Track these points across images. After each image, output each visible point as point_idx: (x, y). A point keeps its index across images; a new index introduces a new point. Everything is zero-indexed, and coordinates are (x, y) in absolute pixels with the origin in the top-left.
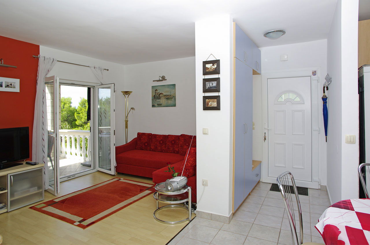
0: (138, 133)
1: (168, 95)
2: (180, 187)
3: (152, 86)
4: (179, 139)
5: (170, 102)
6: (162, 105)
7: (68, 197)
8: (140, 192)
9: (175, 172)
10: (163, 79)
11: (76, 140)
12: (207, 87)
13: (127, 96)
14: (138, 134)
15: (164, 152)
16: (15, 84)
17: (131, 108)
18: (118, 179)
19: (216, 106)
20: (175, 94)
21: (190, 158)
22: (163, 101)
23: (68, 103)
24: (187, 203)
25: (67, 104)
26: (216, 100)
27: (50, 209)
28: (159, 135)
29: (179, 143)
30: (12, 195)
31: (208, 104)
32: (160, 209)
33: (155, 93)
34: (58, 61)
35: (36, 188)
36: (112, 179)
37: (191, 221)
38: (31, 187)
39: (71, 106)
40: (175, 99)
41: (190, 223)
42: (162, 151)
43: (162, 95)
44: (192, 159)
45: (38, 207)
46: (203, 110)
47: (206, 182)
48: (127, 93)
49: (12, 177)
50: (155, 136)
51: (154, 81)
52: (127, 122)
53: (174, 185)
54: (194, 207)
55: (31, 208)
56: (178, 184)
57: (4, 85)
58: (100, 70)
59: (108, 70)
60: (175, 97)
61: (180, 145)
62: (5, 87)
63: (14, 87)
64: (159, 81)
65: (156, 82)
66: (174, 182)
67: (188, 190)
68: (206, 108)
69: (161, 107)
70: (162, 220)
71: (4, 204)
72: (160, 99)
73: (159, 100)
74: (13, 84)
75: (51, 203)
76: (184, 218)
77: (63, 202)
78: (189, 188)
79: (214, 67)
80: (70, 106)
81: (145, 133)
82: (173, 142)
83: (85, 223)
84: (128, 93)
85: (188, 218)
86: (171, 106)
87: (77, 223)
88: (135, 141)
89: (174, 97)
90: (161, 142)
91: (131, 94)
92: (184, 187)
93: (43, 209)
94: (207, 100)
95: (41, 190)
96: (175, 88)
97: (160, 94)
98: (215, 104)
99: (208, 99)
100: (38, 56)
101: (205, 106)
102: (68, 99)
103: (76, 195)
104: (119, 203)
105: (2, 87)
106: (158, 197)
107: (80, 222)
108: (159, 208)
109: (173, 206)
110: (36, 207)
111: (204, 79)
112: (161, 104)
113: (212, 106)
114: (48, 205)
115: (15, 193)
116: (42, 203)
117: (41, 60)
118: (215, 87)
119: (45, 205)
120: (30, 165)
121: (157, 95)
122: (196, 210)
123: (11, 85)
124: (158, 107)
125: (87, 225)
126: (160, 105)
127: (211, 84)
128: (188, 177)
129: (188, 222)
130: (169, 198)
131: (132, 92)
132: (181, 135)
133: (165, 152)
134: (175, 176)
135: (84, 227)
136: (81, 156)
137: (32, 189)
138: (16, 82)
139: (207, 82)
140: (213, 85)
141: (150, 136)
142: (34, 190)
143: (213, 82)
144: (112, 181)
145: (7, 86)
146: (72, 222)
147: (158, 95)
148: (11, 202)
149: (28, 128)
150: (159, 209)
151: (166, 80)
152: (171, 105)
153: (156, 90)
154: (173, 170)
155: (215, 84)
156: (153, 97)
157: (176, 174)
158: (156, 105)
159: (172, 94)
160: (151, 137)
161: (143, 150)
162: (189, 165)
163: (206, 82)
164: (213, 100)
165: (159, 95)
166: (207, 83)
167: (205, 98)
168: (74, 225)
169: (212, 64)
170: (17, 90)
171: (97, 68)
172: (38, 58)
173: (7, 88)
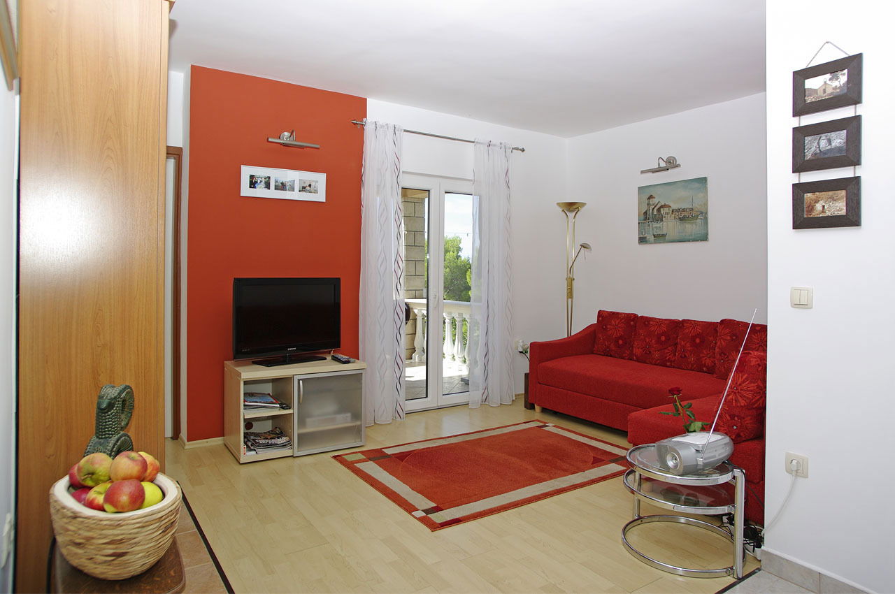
0: (600, 312)
1: (684, 210)
2: (705, 465)
3: (639, 188)
4: (716, 331)
5: (690, 228)
6: (667, 237)
7: (417, 448)
8: (593, 464)
9: (695, 420)
10: (671, 164)
11: (453, 323)
12: (809, 156)
13: (571, 215)
14: (600, 314)
15: (669, 367)
16: (317, 185)
17: (581, 246)
18: (541, 424)
19: (843, 212)
20: (706, 204)
21: (744, 382)
22: (669, 226)
23: (452, 249)
24: (731, 518)
25: (451, 253)
26: (844, 193)
27: (372, 468)
28: (655, 319)
29: (716, 343)
30: (302, 422)
31: (811, 208)
32: (644, 520)
33: (648, 204)
34: (405, 131)
35: (349, 415)
36: (525, 423)
37: (740, 580)
38: (340, 411)
39: (460, 256)
40: (706, 219)
41: (738, 586)
42: (663, 364)
43: (666, 210)
44: (753, 386)
45: (350, 458)
46: (795, 227)
47: (798, 462)
48: (571, 207)
49: (301, 382)
50: (646, 321)
51: (642, 172)
52: (571, 281)
53: (687, 455)
54: (754, 536)
55: (335, 457)
56: (699, 455)
57: (297, 188)
58: (503, 149)
59: (523, 150)
60: (706, 213)
61: (717, 350)
62: (300, 191)
63: (316, 192)
64: (659, 170)
65: (651, 174)
66: (687, 445)
67: (734, 478)
68: (803, 220)
69: (664, 243)
70: (647, 555)
71: (287, 438)
72: (662, 220)
73: (658, 225)
74: (313, 184)
75: (377, 456)
76: (719, 565)
77: (401, 457)
78: (737, 472)
79: (836, 84)
80: (458, 257)
81: (618, 313)
82: (698, 341)
83: (438, 517)
84: (575, 207)
85: (732, 568)
86: (695, 240)
87: (420, 514)
88: (590, 332)
89: (702, 213)
90: (663, 338)
91: (582, 210)
92: (722, 468)
93: (358, 465)
94: (808, 196)
95: (358, 423)
96: (706, 188)
97: (662, 207)
98: (838, 207)
99: (814, 192)
100: (362, 121)
101: (800, 214)
102: (453, 241)
103: (432, 447)
104: (530, 485)
105: (294, 191)
106: (640, 485)
107: (427, 511)
108: (640, 518)
109: (682, 520)
110: (345, 457)
111: (796, 131)
112: (664, 236)
113: (828, 214)
114: (370, 459)
115: (308, 420)
116: (359, 452)
117: (369, 129)
118: (839, 149)
119: (363, 457)
120: (337, 363)
121: (653, 209)
122: (762, 547)
123: (310, 186)
124: (655, 243)
125: (440, 524)
126: (660, 238)
127: (823, 143)
128: (736, 440)
129: (731, 580)
130: (671, 492)
131: (585, 204)
132: (722, 321)
133: (674, 367)
134: (695, 431)
135: (435, 527)
136: (465, 362)
137: (340, 417)
138: (320, 179)
139: (810, 138)
140: (830, 144)
141: (633, 321)
142: (344, 420)
143: (833, 135)
144: (525, 428)
145: (303, 189)
146: (409, 508)
147: (655, 210)
148: (300, 436)
149: (336, 283)
150: (639, 522)
151: (678, 166)
152: (693, 237)
153: (651, 197)
154: (688, 413)
155: (838, 139)
156: (642, 217)
157: (698, 424)
158: (650, 237)
159: (697, 205)
160: (633, 323)
161: (611, 356)
162: (742, 403)
163: (806, 138)
164: (831, 193)
165: (659, 210)
166: (808, 139)
167: (799, 189)
168: (413, 516)
169: (828, 76)
170: (320, 197)
171: (495, 145)
172: (362, 125)
173: (303, 193)
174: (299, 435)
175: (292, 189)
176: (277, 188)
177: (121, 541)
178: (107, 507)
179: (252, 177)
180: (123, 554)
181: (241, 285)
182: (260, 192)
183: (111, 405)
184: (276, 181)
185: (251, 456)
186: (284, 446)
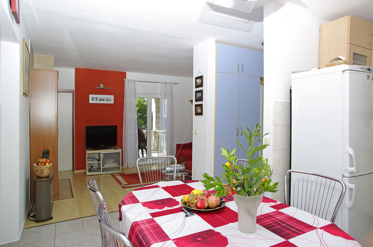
12: (197, 98)
16: (111, 99)
19: (200, 112)
30: (103, 165)
34: (137, 81)
35: (117, 164)
38: (114, 163)
49: (103, 154)
55: (111, 175)
57: (105, 100)
58: (170, 84)
59: (178, 84)
63: (111, 101)
74: (110, 99)
75: (123, 174)
77: (129, 175)
79: (200, 82)
93: (116, 177)
94: (197, 107)
95: (119, 166)
107: (125, 185)
110: (114, 174)
114: (120, 175)
115: (105, 165)
117: (126, 82)
119: (118, 174)
123: (109, 99)
135: (124, 188)
138: (112, 97)
145: (107, 100)
149: (115, 127)
163: (197, 94)
169: (199, 80)
170: (112, 102)
171: (168, 83)
172: (124, 80)
173: (107, 101)
174: (102, 169)
175: (104, 100)
176: (99, 100)
177: (42, 170)
178: (40, 165)
179: (92, 98)
180: (42, 172)
181: (88, 128)
182: (95, 102)
183: (45, 153)
184: (99, 98)
185: (90, 174)
186: (98, 171)
